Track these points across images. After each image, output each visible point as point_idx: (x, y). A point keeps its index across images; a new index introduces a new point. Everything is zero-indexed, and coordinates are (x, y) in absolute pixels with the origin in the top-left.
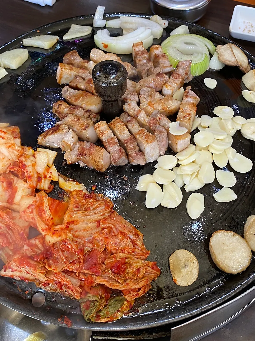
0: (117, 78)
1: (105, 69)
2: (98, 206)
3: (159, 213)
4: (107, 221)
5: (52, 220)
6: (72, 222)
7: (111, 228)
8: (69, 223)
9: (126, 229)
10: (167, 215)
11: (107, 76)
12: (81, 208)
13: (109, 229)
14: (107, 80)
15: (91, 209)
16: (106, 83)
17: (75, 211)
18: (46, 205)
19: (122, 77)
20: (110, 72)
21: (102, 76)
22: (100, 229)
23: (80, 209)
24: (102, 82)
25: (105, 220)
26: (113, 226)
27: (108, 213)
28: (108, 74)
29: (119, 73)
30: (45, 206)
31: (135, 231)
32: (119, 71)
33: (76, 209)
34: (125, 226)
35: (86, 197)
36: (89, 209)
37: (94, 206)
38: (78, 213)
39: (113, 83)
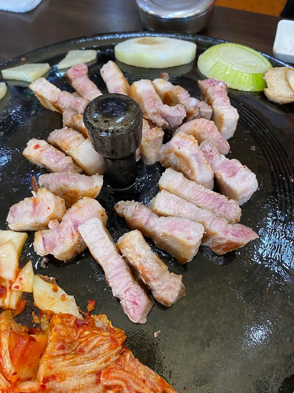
0: (124, 124)
1: (104, 108)
2: (97, 343)
3: (203, 349)
4: (113, 375)
5: (15, 376)
6: (54, 377)
7: (121, 386)
8: (46, 380)
9: (146, 385)
10: (217, 352)
11: (108, 120)
12: (69, 348)
13: (116, 389)
14: (108, 126)
15: (86, 350)
16: (107, 131)
17: (57, 355)
18: (6, 349)
19: (132, 120)
20: (113, 112)
21: (100, 120)
22: (100, 388)
23: (66, 352)
24: (100, 131)
25: (109, 370)
26: (123, 384)
27: (116, 354)
28: (109, 116)
29: (128, 115)
30: (4, 350)
31: (162, 388)
32: (128, 110)
33: (61, 352)
34: (144, 381)
35: (78, 325)
36: (82, 351)
37: (91, 345)
38: (63, 361)
39: (117, 131)
